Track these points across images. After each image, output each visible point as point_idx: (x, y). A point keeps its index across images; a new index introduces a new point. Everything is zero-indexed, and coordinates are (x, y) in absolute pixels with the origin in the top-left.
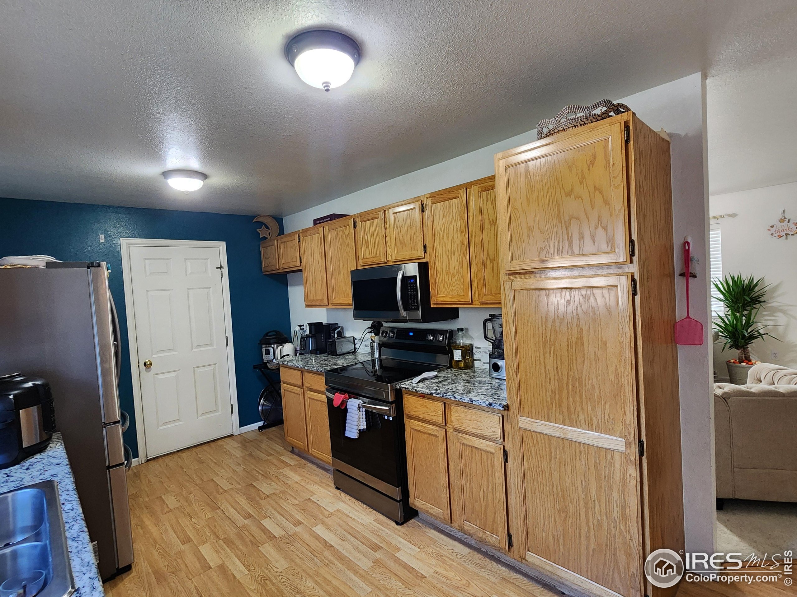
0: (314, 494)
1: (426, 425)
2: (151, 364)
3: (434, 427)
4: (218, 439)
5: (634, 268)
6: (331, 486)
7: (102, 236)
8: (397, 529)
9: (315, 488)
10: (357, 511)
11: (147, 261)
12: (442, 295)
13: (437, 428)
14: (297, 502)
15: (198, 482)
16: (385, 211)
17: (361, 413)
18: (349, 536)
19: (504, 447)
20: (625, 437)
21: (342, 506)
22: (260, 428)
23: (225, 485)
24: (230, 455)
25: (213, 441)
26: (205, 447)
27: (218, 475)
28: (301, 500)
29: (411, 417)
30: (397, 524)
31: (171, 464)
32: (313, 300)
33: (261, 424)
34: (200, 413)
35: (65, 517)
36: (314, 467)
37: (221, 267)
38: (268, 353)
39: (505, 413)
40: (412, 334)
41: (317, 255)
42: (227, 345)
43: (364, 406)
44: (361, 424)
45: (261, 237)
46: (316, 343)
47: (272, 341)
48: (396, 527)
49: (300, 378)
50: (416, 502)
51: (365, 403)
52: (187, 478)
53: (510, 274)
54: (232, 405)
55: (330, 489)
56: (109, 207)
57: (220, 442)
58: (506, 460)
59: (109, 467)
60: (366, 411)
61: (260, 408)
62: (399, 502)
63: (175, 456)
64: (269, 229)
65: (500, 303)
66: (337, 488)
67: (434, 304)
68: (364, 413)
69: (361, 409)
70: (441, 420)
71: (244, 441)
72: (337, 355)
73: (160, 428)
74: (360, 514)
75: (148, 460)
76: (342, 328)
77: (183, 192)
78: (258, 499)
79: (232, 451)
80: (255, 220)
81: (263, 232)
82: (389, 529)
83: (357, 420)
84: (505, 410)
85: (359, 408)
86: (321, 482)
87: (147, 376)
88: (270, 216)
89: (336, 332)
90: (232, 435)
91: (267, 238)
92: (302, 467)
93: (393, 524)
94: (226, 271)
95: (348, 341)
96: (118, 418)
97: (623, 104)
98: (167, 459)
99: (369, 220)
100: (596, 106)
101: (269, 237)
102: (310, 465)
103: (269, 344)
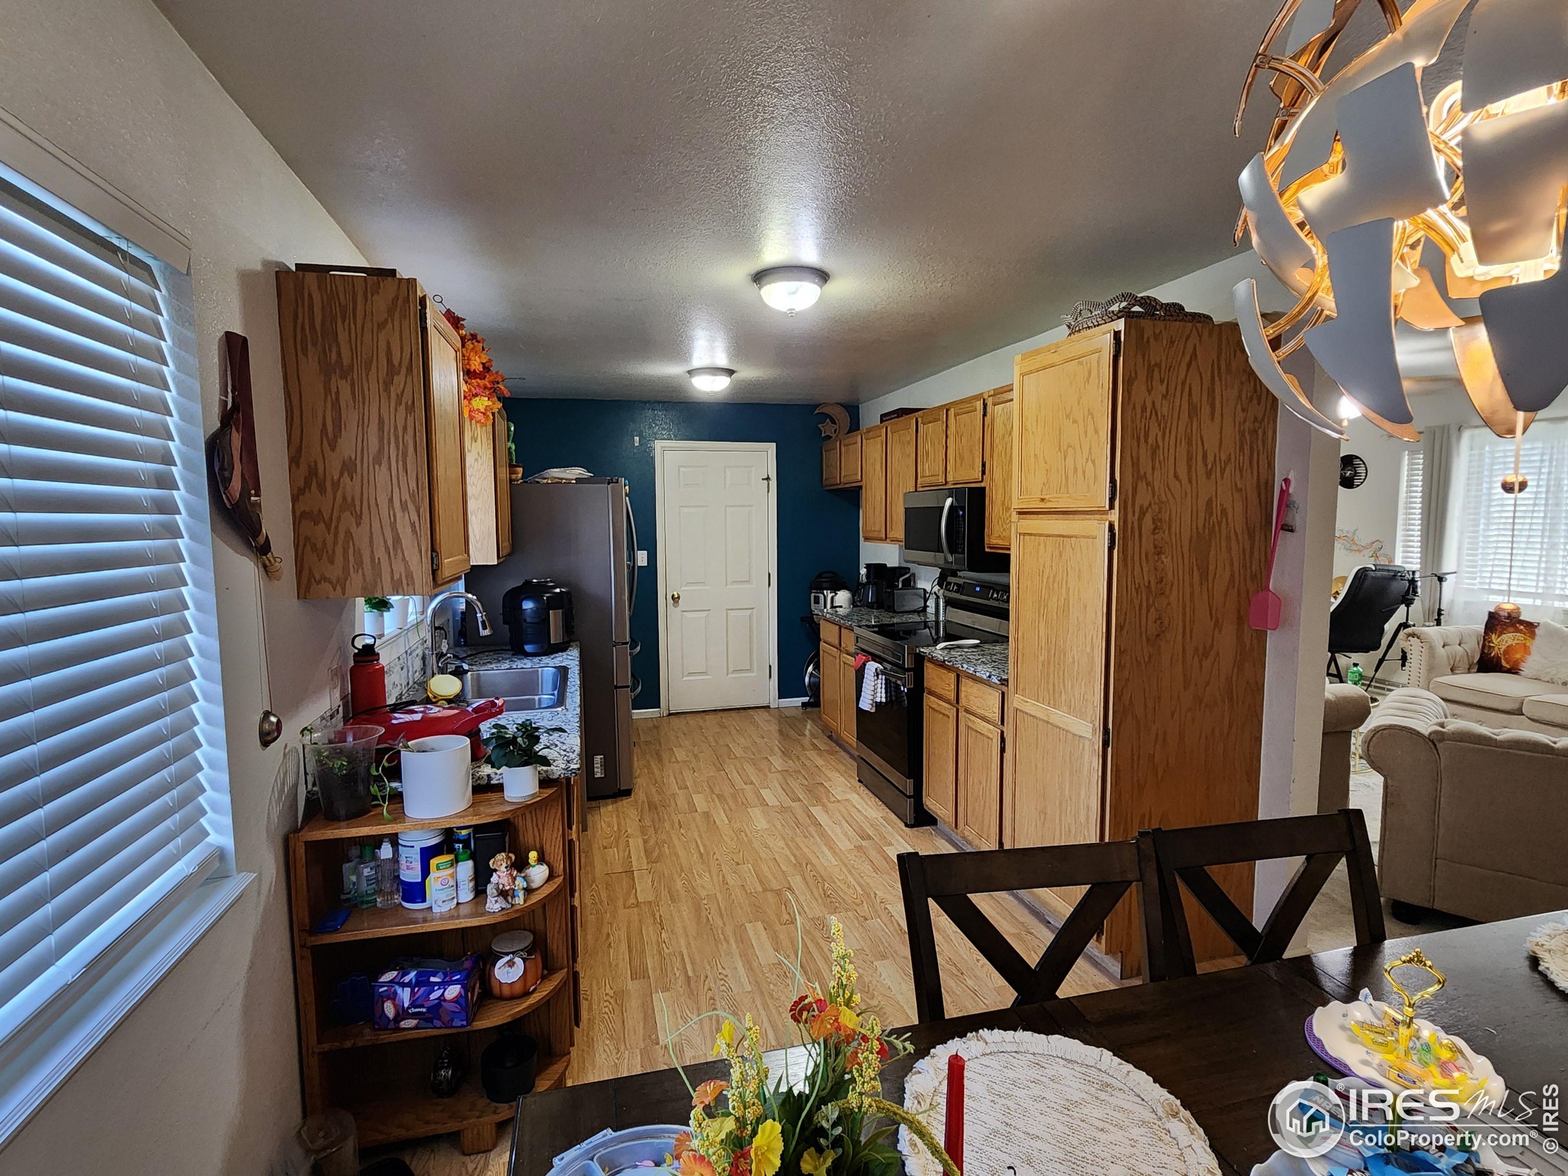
0: (830, 780)
1: (941, 703)
2: (679, 597)
3: (946, 705)
4: (749, 708)
5: (1114, 516)
6: (852, 777)
7: (637, 439)
8: (902, 830)
9: (835, 776)
10: (867, 804)
11: (681, 469)
12: (996, 534)
13: (949, 706)
14: (806, 783)
15: (713, 744)
16: (947, 411)
17: (879, 681)
18: (844, 822)
19: (1002, 733)
20: (1092, 722)
21: (854, 798)
22: (804, 705)
23: (738, 752)
24: (758, 726)
25: (744, 709)
26: (733, 714)
27: (735, 742)
28: (812, 782)
29: (932, 693)
30: (906, 825)
31: (691, 722)
32: (871, 531)
33: (806, 699)
34: (730, 670)
35: (569, 683)
36: (847, 756)
37: (768, 479)
38: (817, 601)
39: (1004, 688)
40: (978, 589)
41: (878, 467)
42: (769, 585)
43: (883, 673)
44: (879, 695)
45: (823, 435)
46: (877, 594)
47: (825, 585)
48: (904, 828)
49: (837, 636)
50: (931, 804)
51: (885, 668)
52: (703, 738)
53: (1020, 513)
54: (770, 667)
55: (852, 780)
56: (645, 403)
57: (751, 712)
58: (1003, 750)
59: (616, 687)
60: (886, 679)
61: (807, 679)
62: (909, 797)
63: (699, 716)
64: (835, 423)
65: (1009, 549)
66: (860, 781)
67: (988, 547)
68: (884, 682)
69: (880, 676)
70: (952, 696)
71: (782, 717)
72: (894, 612)
73: (685, 679)
74: (869, 809)
75: (670, 714)
76: (914, 575)
77: (708, 393)
78: (767, 771)
79: (760, 723)
80: (816, 412)
81: (827, 429)
82: (893, 828)
83: (873, 688)
84: (1002, 684)
85: (877, 675)
86: (846, 772)
87: (675, 613)
88: (842, 405)
89: (901, 579)
90: (768, 707)
91: (831, 437)
92: (831, 753)
93: (902, 825)
94: (774, 483)
95: (916, 594)
96: (628, 639)
97: (1148, 297)
98: (689, 718)
99: (930, 422)
100: (1112, 302)
101: (834, 436)
102: (843, 753)
103: (821, 589)
